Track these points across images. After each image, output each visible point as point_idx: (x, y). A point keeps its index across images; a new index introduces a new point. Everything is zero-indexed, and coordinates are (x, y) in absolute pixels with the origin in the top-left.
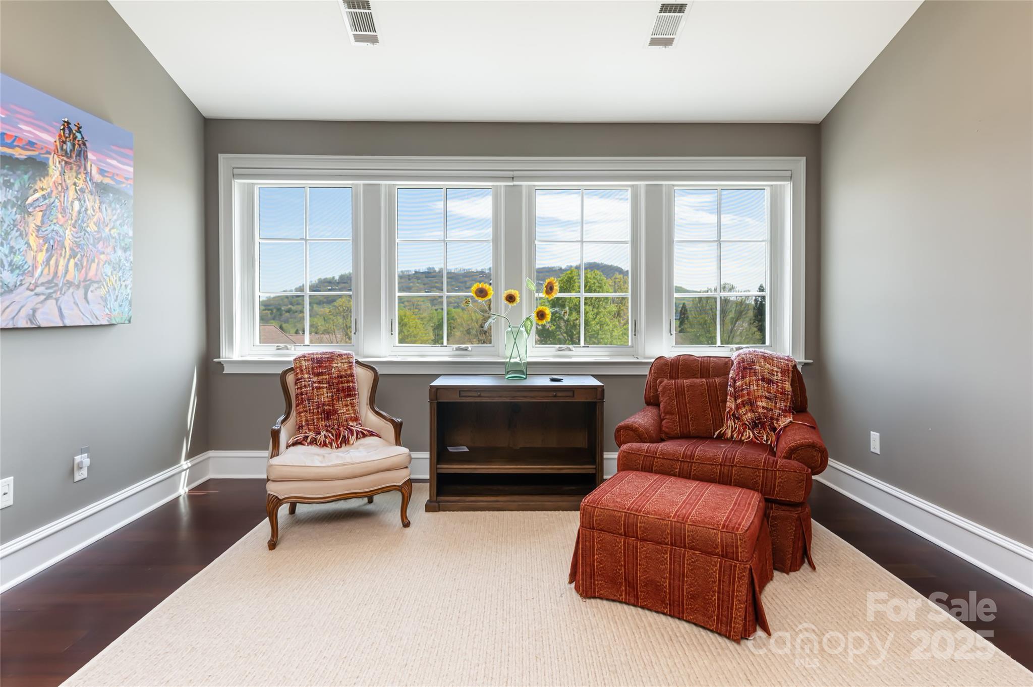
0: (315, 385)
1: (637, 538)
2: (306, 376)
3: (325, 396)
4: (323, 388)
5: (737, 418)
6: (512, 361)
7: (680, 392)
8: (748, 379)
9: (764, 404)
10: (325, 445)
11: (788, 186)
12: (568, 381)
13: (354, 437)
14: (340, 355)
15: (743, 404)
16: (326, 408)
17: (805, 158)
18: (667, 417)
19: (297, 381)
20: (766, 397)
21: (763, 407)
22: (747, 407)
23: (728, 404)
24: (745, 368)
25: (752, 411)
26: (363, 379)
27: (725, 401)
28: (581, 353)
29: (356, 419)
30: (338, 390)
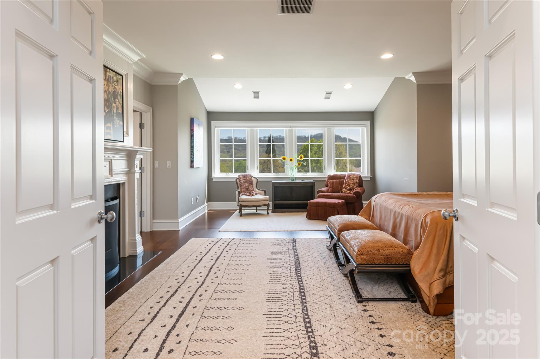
0: (244, 182)
1: (318, 207)
2: (242, 180)
3: (246, 185)
4: (246, 183)
5: (345, 188)
6: (291, 177)
7: (333, 183)
8: (349, 179)
9: (352, 185)
10: (248, 196)
11: (365, 128)
12: (305, 181)
13: (255, 194)
14: (248, 175)
15: (347, 185)
16: (247, 187)
17: (369, 121)
18: (330, 189)
19: (240, 181)
20: (353, 183)
21: (352, 186)
22: (348, 186)
23: (344, 185)
24: (348, 177)
25: (349, 187)
26: (254, 181)
27: (343, 185)
28: (310, 175)
29: (254, 190)
30: (249, 183)
